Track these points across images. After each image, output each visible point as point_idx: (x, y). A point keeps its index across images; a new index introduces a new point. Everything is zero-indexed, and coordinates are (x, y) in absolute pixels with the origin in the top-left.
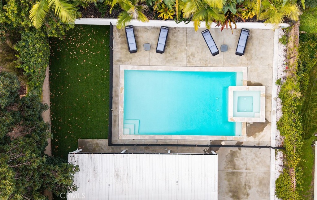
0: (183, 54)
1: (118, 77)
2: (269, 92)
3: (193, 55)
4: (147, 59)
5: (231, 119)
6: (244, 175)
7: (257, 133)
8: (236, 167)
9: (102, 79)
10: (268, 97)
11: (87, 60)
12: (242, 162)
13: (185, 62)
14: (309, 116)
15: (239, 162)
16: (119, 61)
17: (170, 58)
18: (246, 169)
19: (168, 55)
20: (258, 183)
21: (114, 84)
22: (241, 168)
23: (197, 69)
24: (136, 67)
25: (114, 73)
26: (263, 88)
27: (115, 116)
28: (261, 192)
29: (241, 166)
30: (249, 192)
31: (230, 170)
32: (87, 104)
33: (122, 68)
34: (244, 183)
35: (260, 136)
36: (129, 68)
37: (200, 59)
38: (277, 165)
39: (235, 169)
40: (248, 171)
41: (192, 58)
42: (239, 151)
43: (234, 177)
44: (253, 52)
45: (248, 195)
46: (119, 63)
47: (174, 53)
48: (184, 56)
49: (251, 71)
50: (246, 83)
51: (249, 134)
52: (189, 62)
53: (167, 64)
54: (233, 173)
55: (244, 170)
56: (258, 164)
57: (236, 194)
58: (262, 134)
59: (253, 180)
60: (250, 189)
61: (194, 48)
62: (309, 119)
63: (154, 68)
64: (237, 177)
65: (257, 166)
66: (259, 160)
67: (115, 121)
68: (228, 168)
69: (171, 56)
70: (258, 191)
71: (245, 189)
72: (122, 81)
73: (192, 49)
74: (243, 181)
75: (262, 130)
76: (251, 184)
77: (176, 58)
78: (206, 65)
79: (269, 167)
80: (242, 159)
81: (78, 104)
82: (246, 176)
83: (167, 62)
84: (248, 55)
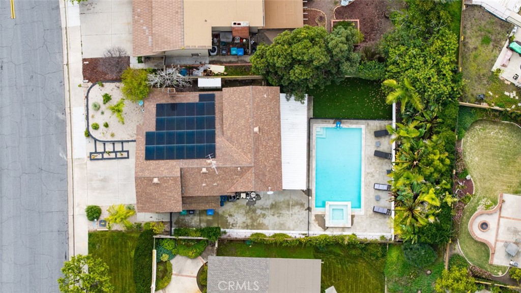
0: (374, 169)
1: (357, 123)
2: (347, 230)
3: (373, 176)
4: (370, 144)
5: (328, 203)
6: (288, 213)
7: (317, 222)
8: (293, 207)
9: (355, 113)
10: (343, 228)
11: (369, 102)
12: (297, 211)
13: (368, 171)
14: (330, 257)
15: (296, 209)
16: (368, 124)
17: (370, 160)
18: (292, 214)
19: (373, 159)
20: (282, 222)
21: (351, 121)
22: (292, 211)
23: (363, 179)
24: (364, 136)
25: (360, 121)
26: (350, 226)
27: (329, 121)
28: (275, 224)
29: (294, 211)
30: (276, 216)
31: (291, 203)
32: (338, 102)
33: (363, 127)
34: (281, 212)
35: (315, 224)
36: (363, 132)
37: (370, 182)
38: (295, 235)
39: (292, 206)
40: (290, 215)
41: (371, 175)
42: (304, 209)
43: (286, 206)
44: (375, 219)
45: (273, 215)
46: (366, 124)
47: (374, 163)
48: (372, 170)
49: (362, 218)
50: (353, 214)
51: (316, 216)
52: (368, 173)
53: (366, 158)
54: (289, 205)
55: (291, 212)
56: (295, 222)
57: (274, 207)
58: (317, 226)
59: (284, 219)
60: (278, 217)
61: (377, 177)
62: (328, 257)
63: (363, 149)
64: (286, 207)
65: (294, 222)
66: (298, 223)
67: (326, 122)
68: (292, 201)
69: (372, 161)
70: (276, 222)
71: (278, 213)
72: (354, 126)
73: (377, 176)
74: (283, 212)
75: (319, 226)
76: (281, 217)
77: (370, 164)
78: (366, 186)
79: (293, 230)
80: (299, 211)
81: (338, 96)
82: (287, 214)
83: (368, 158)
84: (373, 215)
